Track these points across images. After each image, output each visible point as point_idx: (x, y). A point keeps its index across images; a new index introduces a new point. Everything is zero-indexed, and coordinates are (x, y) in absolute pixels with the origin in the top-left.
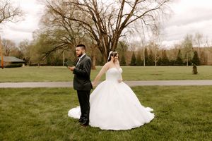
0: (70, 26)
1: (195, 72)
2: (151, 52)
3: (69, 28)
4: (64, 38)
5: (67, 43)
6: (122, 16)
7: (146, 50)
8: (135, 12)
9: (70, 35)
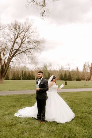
2: (25, 72)
6: (13, 50)
8: (20, 49)
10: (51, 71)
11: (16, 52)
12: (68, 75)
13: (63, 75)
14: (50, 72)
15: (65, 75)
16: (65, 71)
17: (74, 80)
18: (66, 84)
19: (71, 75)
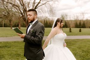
0: (7, 7)
1: (70, 31)
2: (47, 21)
3: (6, 8)
4: (4, 13)
5: (5, 15)
6: (35, 3)
7: (44, 20)
8: (41, 2)
9: (7, 11)
10: (67, 20)
11: (38, 5)
12: (82, 23)
13: (78, 23)
14: (67, 22)
15: (80, 23)
16: (80, 21)
17: (88, 27)
18: (80, 31)
19: (85, 23)
